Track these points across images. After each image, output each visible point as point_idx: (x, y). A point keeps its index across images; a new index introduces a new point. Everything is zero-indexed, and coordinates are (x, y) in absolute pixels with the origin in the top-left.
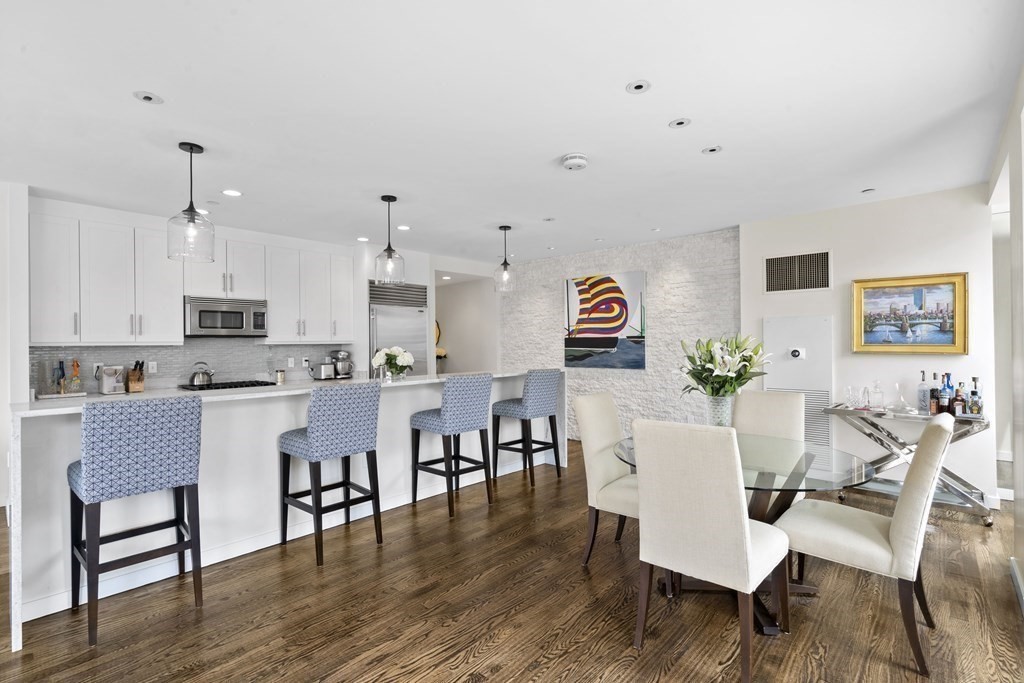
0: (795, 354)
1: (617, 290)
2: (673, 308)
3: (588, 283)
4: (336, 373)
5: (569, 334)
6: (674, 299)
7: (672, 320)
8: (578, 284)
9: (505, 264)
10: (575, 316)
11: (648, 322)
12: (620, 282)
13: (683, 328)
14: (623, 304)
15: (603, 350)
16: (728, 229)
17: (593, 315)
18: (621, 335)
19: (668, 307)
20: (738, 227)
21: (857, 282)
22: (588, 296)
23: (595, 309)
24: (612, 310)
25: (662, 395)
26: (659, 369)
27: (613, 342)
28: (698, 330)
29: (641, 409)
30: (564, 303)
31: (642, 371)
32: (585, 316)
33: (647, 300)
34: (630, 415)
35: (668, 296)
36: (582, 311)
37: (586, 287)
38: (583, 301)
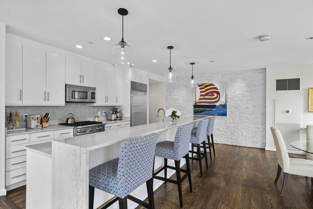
0: (288, 112)
1: (216, 88)
2: (237, 95)
3: (204, 85)
4: (117, 118)
5: (195, 104)
6: (238, 92)
7: (238, 99)
8: (199, 86)
9: (192, 77)
10: (198, 97)
11: (228, 100)
12: (217, 85)
13: (241, 102)
14: (218, 93)
15: (210, 109)
16: (260, 69)
17: (206, 97)
18: (217, 104)
19: (236, 95)
20: (266, 68)
21: (311, 88)
22: (204, 90)
23: (206, 95)
24: (214, 95)
25: (233, 125)
26: (232, 116)
27: (214, 107)
28: (247, 103)
29: (224, 130)
30: (193, 92)
31: (225, 117)
32: (202, 97)
33: (227, 92)
34: (220, 132)
35: (235, 91)
36: (201, 96)
37: (203, 87)
38: (201, 92)
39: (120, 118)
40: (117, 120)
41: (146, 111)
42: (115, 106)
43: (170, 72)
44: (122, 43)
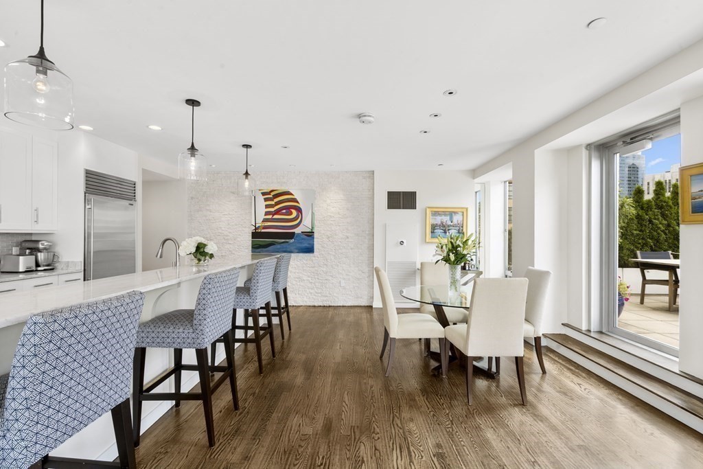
0: (402, 243)
1: (295, 200)
2: (332, 215)
3: (273, 193)
4: (37, 265)
5: (256, 229)
6: (333, 209)
7: (332, 222)
8: (264, 194)
9: (247, 174)
10: (261, 216)
11: (316, 223)
12: (297, 196)
13: (338, 227)
14: (299, 210)
15: (283, 240)
16: (366, 172)
17: (276, 217)
18: (297, 231)
19: (329, 214)
20: (373, 171)
21: (429, 208)
22: (273, 203)
23: (277, 212)
24: (291, 214)
25: (324, 269)
26: (323, 253)
27: (292, 235)
28: (347, 229)
29: (310, 279)
30: (251, 205)
31: (311, 255)
32: (270, 217)
33: (315, 209)
34: (302, 284)
35: (328, 207)
36: (267, 214)
37: (271, 196)
38: (267, 206)
39: (48, 265)
40: (37, 270)
41: (134, 247)
42: (31, 234)
43: (193, 158)
44: (40, 60)
